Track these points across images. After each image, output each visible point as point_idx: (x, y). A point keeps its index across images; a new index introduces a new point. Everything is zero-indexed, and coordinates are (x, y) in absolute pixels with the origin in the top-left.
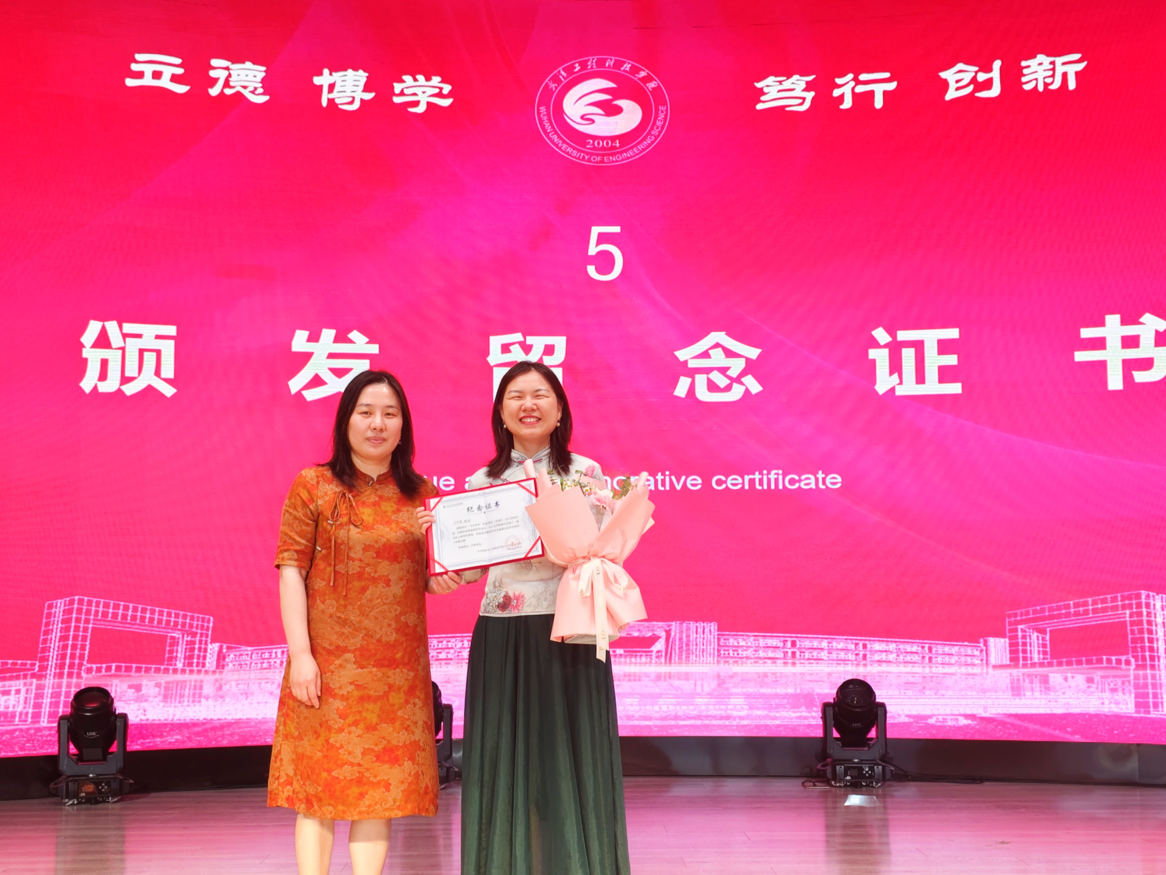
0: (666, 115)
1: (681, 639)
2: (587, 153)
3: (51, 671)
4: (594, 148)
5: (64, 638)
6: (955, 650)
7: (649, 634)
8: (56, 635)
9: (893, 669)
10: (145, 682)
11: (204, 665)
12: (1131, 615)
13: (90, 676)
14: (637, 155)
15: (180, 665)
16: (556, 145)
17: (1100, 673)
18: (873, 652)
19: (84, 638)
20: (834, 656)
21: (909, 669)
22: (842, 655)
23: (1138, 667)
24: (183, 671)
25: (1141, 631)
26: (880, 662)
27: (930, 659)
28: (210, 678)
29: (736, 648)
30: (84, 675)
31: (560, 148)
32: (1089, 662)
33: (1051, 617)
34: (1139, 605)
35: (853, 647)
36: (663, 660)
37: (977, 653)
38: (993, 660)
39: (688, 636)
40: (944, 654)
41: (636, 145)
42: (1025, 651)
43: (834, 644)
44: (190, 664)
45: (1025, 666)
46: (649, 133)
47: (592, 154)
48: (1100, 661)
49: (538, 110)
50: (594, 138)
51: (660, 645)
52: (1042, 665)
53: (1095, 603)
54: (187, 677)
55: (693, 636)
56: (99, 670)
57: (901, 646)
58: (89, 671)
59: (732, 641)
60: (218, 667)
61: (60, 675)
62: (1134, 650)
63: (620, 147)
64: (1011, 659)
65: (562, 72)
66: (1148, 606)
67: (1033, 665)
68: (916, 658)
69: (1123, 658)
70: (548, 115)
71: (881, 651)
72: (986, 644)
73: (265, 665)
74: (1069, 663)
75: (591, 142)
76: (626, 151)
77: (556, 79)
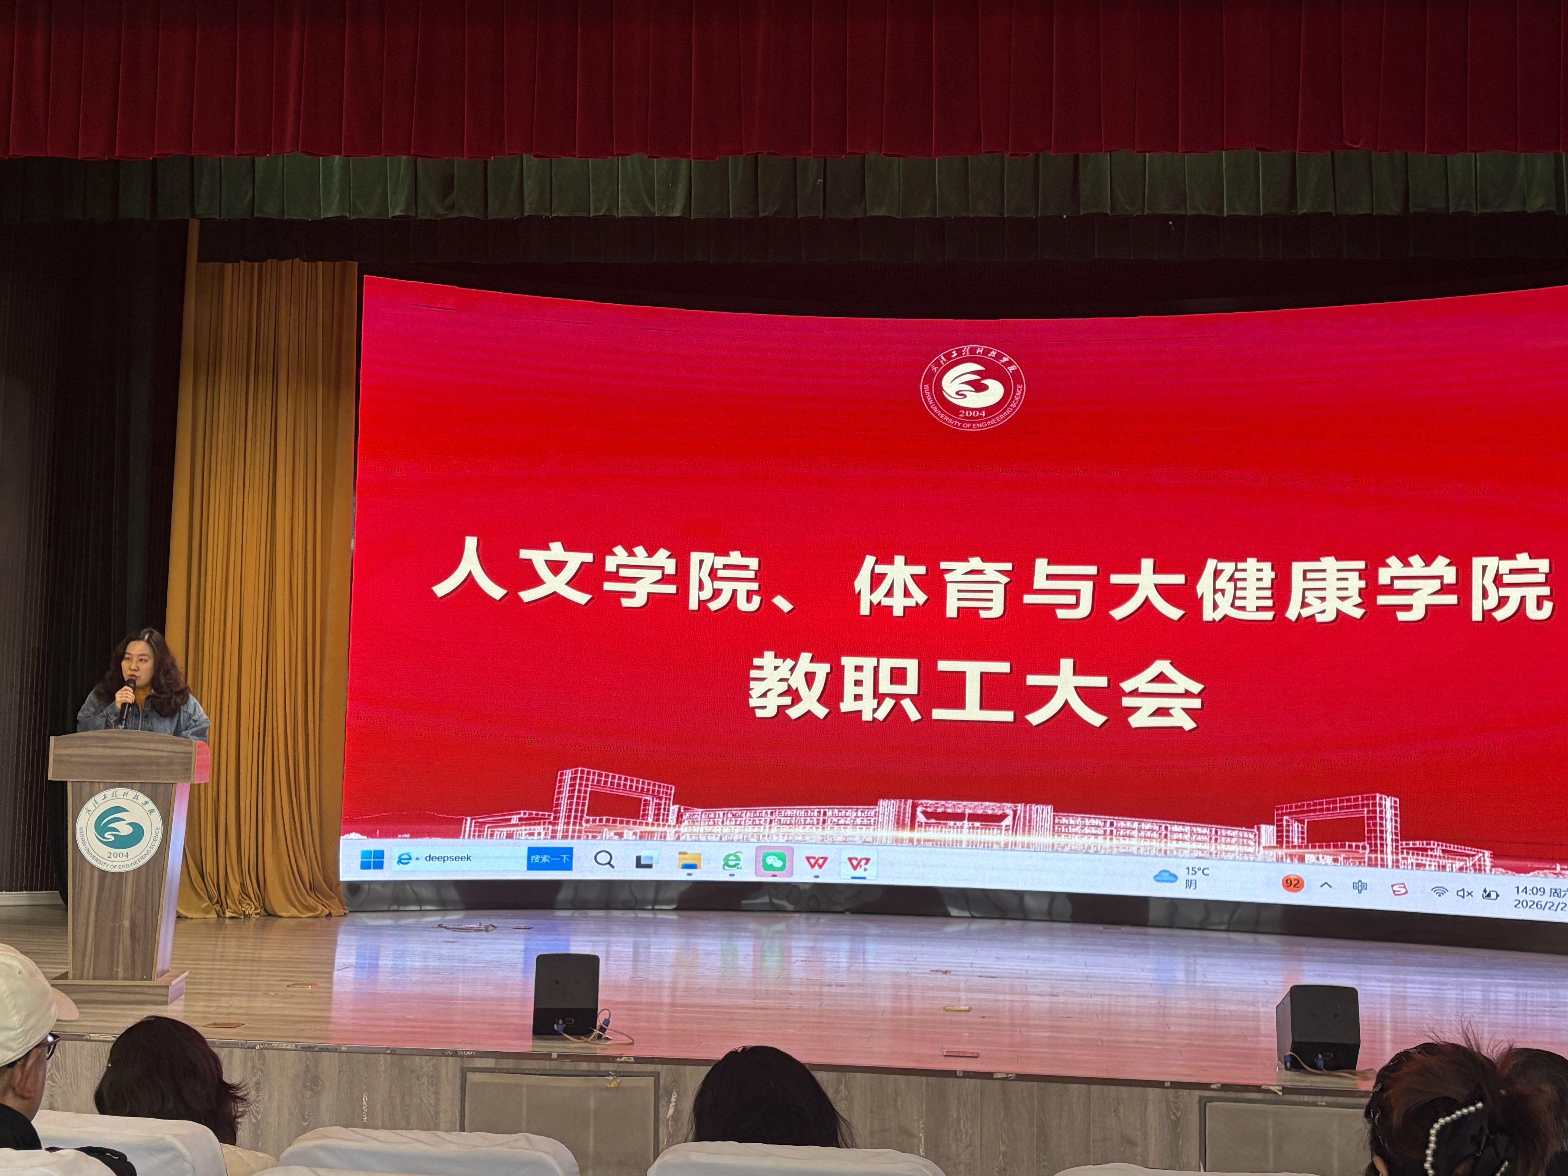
0: (1022, 392)
1: (1025, 818)
2: (960, 421)
3: (562, 821)
4: (966, 417)
5: (571, 797)
6: (1235, 833)
7: (1000, 812)
8: (565, 795)
9: (1187, 845)
10: (625, 831)
11: (667, 821)
12: (1368, 812)
13: (588, 825)
14: (998, 423)
15: (650, 820)
16: (936, 415)
17: (1343, 855)
18: (1172, 832)
19: (585, 798)
20: (1142, 834)
21: (1200, 846)
22: (1149, 834)
23: (1371, 851)
24: (653, 824)
25: (1375, 825)
26: (1178, 840)
27: (1216, 840)
28: (673, 830)
29: (1067, 826)
30: (584, 824)
31: (939, 417)
32: (1335, 846)
33: (1309, 811)
34: (1374, 805)
35: (1157, 828)
36: (1010, 832)
37: (1251, 836)
38: (1263, 843)
39: (1030, 815)
40: (1227, 836)
41: (998, 415)
42: (1288, 837)
43: (1143, 825)
44: (658, 820)
45: (1287, 847)
46: (1009, 406)
47: (963, 422)
48: (1343, 846)
49: (923, 387)
50: (965, 409)
51: (1008, 821)
52: (1300, 847)
53: (1341, 801)
54: (655, 829)
55: (1034, 816)
56: (594, 821)
57: (1194, 829)
58: (587, 821)
59: (1064, 820)
60: (677, 822)
61: (568, 824)
62: (1369, 838)
63: (985, 417)
64: (1278, 842)
65: (943, 358)
66: (1380, 805)
67: (1294, 847)
68: (1205, 838)
69: (1361, 844)
70: (931, 391)
71: (1179, 833)
72: (1259, 829)
73: (711, 823)
74: (1321, 847)
75: (963, 412)
76: (990, 420)
77: (937, 363)
